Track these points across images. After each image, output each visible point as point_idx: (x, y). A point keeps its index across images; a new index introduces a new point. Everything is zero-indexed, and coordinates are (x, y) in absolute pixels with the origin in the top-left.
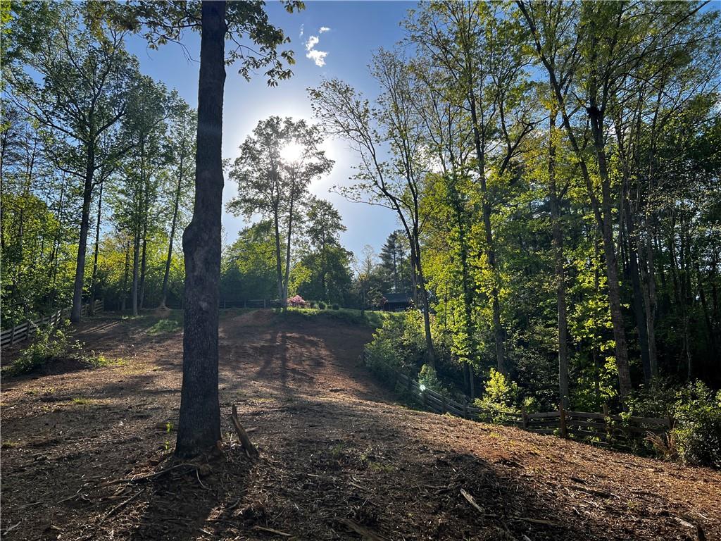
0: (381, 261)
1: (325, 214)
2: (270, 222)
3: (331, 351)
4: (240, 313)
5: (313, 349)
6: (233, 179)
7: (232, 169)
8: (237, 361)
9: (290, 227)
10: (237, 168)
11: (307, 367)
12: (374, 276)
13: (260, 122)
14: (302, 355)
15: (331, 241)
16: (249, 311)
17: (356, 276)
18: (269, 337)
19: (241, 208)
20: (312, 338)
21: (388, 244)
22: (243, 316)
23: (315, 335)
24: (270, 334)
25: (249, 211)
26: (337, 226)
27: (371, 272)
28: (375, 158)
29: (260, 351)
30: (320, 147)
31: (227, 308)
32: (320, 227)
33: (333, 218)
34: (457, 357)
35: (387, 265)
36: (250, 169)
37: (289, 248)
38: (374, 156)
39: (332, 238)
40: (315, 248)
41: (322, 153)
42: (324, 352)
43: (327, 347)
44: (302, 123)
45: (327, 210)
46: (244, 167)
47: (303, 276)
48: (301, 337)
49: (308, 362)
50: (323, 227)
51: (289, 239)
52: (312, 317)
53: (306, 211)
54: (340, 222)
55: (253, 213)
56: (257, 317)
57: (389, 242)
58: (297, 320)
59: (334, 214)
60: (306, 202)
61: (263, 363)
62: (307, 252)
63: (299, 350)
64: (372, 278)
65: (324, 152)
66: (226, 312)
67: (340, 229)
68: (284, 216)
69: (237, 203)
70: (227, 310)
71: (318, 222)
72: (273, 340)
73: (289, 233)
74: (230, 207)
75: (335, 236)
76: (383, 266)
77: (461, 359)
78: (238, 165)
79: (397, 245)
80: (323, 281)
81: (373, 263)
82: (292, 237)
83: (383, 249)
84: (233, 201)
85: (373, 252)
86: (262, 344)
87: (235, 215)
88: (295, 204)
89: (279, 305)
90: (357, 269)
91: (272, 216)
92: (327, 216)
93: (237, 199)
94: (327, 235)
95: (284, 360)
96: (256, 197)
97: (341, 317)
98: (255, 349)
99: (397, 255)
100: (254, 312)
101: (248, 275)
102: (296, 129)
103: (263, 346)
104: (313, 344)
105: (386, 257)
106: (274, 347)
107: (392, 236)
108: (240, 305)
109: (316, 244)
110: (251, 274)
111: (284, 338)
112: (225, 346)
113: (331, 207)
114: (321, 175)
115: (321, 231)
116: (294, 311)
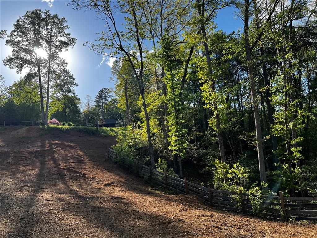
0: (95, 103)
1: (66, 77)
2: (35, 74)
3: (84, 152)
4: (16, 129)
5: (72, 151)
6: (9, 45)
7: (8, 39)
8: (17, 165)
9: (49, 77)
10: (12, 38)
11: (73, 164)
12: (91, 111)
13: (28, 12)
14: (66, 155)
15: (69, 91)
16: (23, 127)
17: (82, 111)
18: (40, 144)
19: (15, 63)
20: (69, 144)
21: (99, 95)
22: (18, 131)
23: (71, 142)
24: (40, 142)
25: (20, 67)
26: (73, 84)
27: (89, 109)
28: (115, 26)
29: (35, 154)
30: (67, 31)
31: (5, 126)
32: (63, 84)
33: (70, 79)
34: (172, 151)
35: (99, 106)
36: (21, 39)
37: (48, 90)
38: (114, 24)
39: (70, 90)
40: (60, 95)
41: (68, 34)
42: (80, 153)
43: (81, 150)
44: (56, 16)
45: (67, 74)
46: (16, 38)
47: (53, 110)
48: (62, 143)
49: (72, 161)
50: (64, 83)
51: (48, 85)
52: (67, 131)
53: (58, 69)
54: (74, 81)
55: (23, 68)
56: (28, 131)
57: (99, 94)
58: (56, 133)
59: (71, 77)
60: (59, 63)
61: (38, 165)
62: (56, 97)
63: (63, 152)
64: (90, 112)
65: (70, 34)
66: (6, 128)
67: (75, 85)
68: (44, 71)
69: (12, 59)
70: (6, 127)
71: (62, 81)
72: (43, 146)
73: (48, 81)
74: (7, 62)
75: (71, 88)
76: (96, 106)
77: (174, 153)
78: (12, 36)
79: (103, 96)
80: (66, 113)
81: (90, 105)
82: (50, 83)
83: (96, 98)
84: (9, 58)
85: (91, 99)
86: (36, 149)
87: (10, 68)
88: (52, 63)
89: (43, 124)
90: (83, 108)
91: (36, 70)
92: (67, 78)
93: (12, 57)
94: (67, 88)
95: (55, 160)
96: (25, 58)
97: (85, 130)
98: (31, 153)
99: (104, 101)
100: (25, 128)
101: (20, 105)
102: (52, 19)
103: (37, 151)
104: (72, 147)
105: (98, 102)
106: (45, 151)
107: (101, 91)
108: (16, 124)
109: (61, 92)
110: (23, 106)
111: (51, 145)
112: (5, 152)
113: (69, 73)
114: (68, 48)
115: (63, 86)
116: (54, 127)
